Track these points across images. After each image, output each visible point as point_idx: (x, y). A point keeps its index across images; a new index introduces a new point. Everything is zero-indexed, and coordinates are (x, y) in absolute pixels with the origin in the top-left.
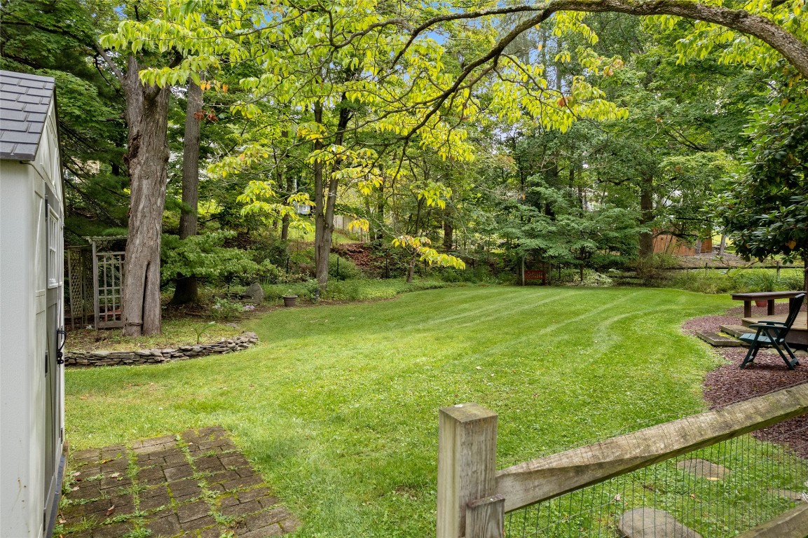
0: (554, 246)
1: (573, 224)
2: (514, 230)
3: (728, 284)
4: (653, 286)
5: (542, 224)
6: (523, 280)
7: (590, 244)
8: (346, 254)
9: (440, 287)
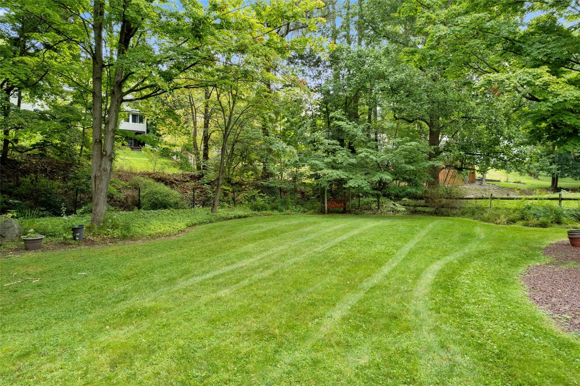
0: (354, 177)
1: (371, 157)
2: (317, 162)
3: (517, 215)
4: (442, 215)
5: (342, 156)
6: (326, 209)
7: (387, 177)
8: (173, 183)
9: (245, 217)
